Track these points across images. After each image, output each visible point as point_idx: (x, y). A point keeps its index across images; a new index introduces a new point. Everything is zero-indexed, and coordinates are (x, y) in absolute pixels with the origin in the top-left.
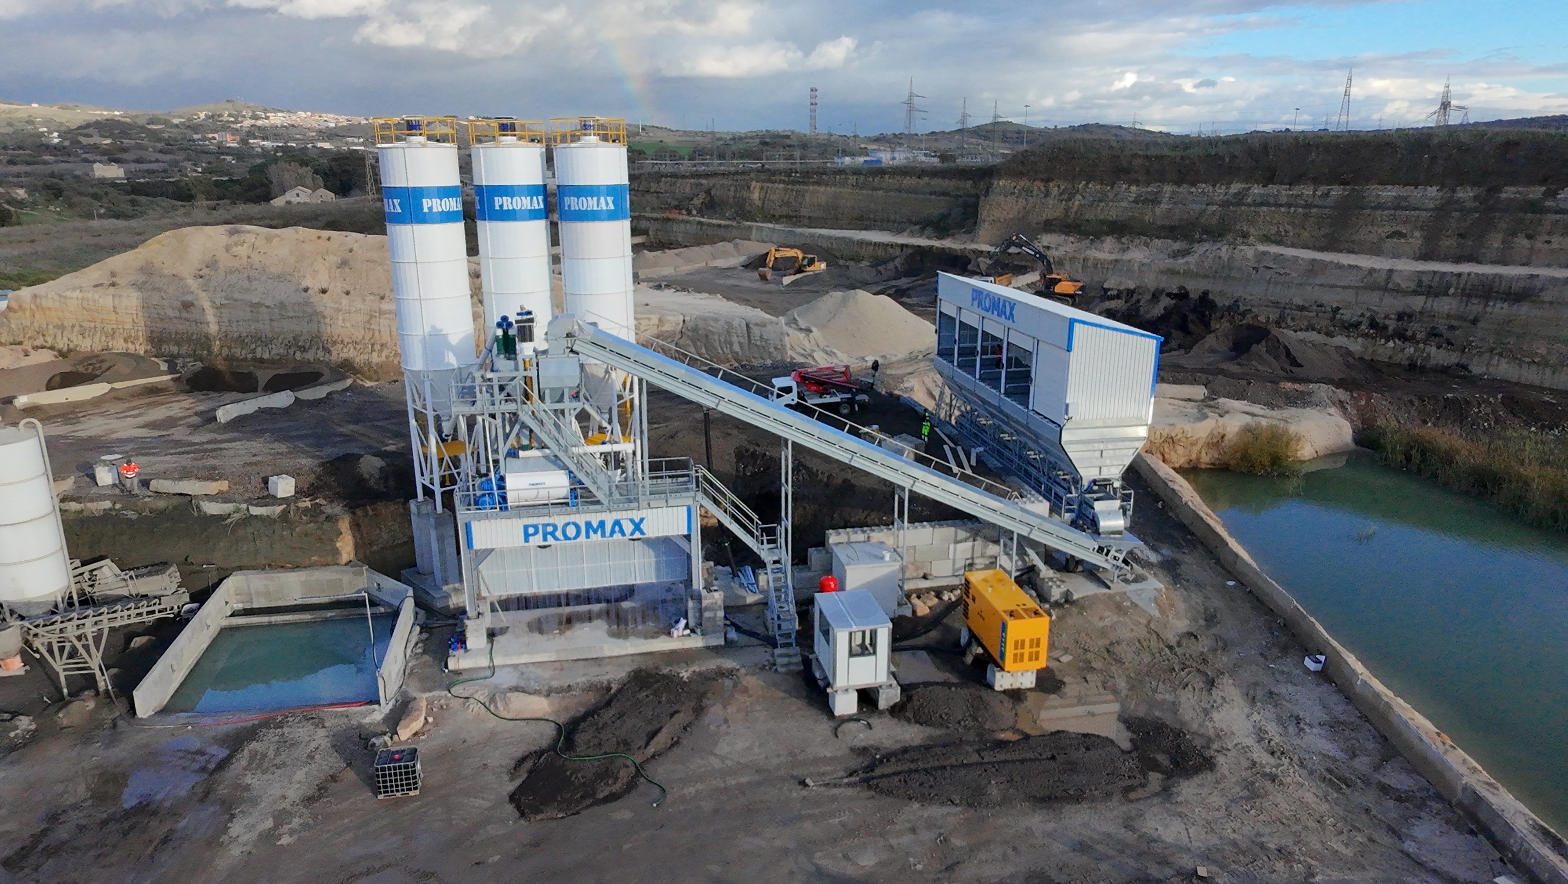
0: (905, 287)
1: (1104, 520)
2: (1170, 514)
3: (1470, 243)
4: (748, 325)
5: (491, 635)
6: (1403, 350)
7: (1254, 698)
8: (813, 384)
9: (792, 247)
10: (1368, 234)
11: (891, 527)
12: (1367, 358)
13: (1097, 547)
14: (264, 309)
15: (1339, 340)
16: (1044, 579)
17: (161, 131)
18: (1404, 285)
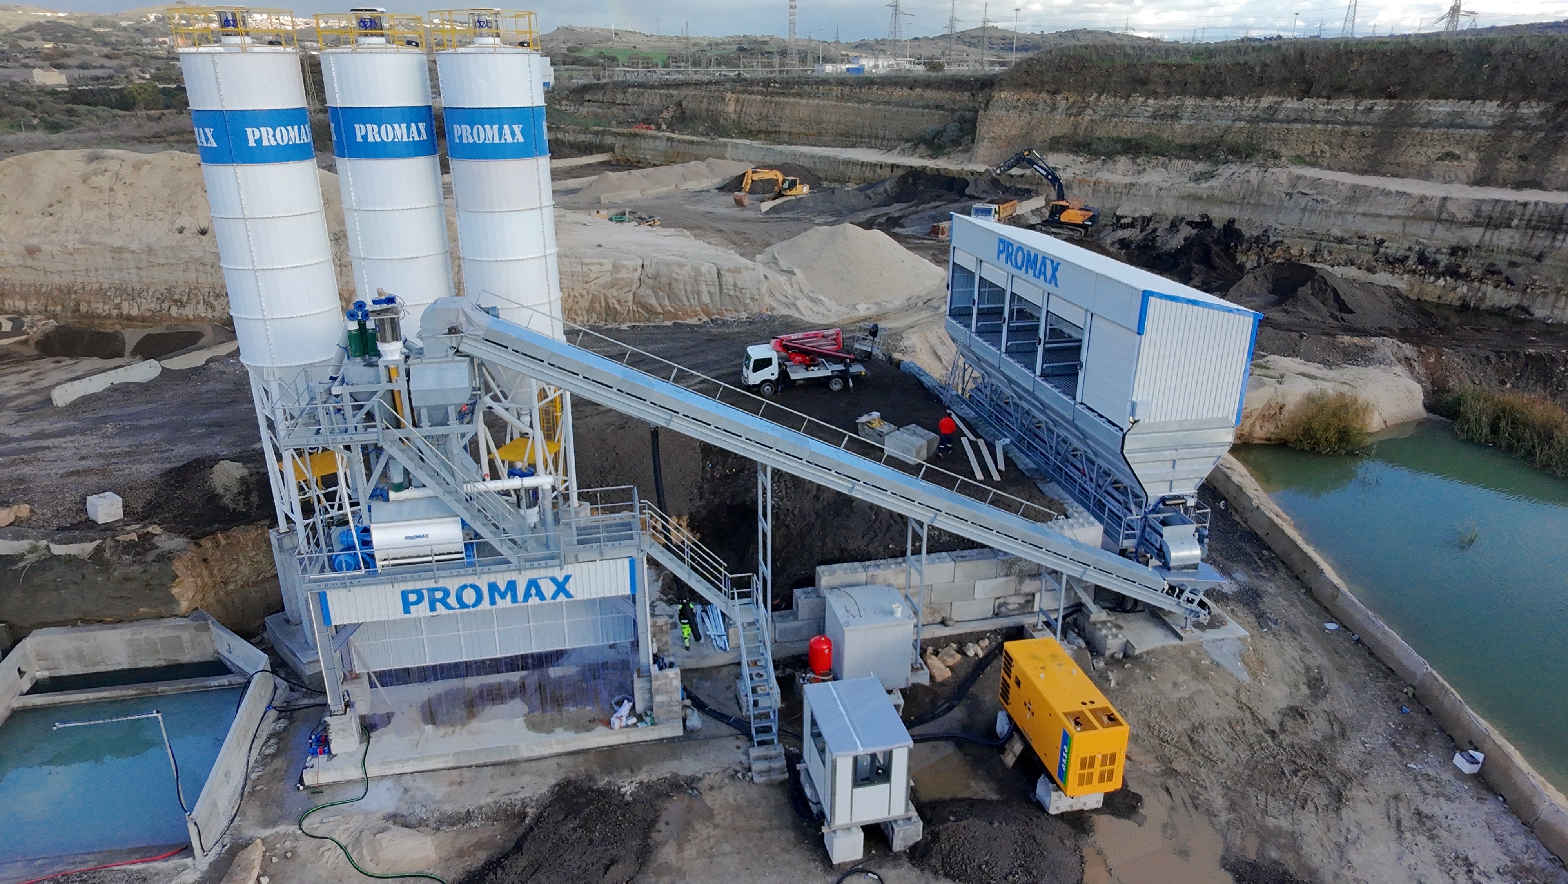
0: (896, 215)
1: (1176, 551)
2: (1237, 518)
3: (1533, 167)
4: (719, 272)
5: (368, 727)
6: (1455, 289)
7: (1399, 822)
8: (797, 354)
9: (771, 168)
10: (1414, 155)
11: (900, 560)
12: (1413, 297)
13: (1167, 587)
14: (128, 256)
15: (1383, 278)
16: (1095, 624)
17: (107, 34)
18: (1459, 216)
